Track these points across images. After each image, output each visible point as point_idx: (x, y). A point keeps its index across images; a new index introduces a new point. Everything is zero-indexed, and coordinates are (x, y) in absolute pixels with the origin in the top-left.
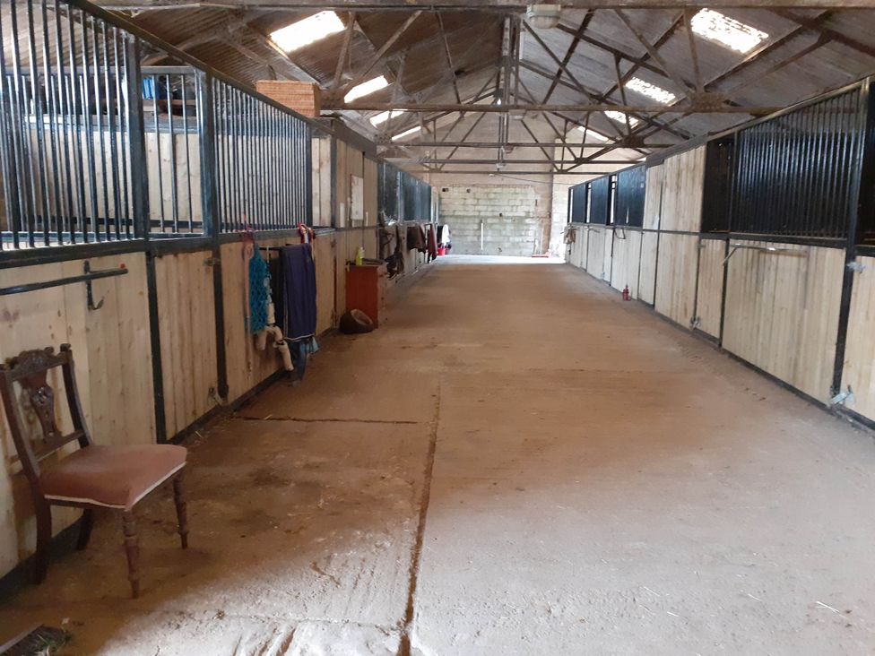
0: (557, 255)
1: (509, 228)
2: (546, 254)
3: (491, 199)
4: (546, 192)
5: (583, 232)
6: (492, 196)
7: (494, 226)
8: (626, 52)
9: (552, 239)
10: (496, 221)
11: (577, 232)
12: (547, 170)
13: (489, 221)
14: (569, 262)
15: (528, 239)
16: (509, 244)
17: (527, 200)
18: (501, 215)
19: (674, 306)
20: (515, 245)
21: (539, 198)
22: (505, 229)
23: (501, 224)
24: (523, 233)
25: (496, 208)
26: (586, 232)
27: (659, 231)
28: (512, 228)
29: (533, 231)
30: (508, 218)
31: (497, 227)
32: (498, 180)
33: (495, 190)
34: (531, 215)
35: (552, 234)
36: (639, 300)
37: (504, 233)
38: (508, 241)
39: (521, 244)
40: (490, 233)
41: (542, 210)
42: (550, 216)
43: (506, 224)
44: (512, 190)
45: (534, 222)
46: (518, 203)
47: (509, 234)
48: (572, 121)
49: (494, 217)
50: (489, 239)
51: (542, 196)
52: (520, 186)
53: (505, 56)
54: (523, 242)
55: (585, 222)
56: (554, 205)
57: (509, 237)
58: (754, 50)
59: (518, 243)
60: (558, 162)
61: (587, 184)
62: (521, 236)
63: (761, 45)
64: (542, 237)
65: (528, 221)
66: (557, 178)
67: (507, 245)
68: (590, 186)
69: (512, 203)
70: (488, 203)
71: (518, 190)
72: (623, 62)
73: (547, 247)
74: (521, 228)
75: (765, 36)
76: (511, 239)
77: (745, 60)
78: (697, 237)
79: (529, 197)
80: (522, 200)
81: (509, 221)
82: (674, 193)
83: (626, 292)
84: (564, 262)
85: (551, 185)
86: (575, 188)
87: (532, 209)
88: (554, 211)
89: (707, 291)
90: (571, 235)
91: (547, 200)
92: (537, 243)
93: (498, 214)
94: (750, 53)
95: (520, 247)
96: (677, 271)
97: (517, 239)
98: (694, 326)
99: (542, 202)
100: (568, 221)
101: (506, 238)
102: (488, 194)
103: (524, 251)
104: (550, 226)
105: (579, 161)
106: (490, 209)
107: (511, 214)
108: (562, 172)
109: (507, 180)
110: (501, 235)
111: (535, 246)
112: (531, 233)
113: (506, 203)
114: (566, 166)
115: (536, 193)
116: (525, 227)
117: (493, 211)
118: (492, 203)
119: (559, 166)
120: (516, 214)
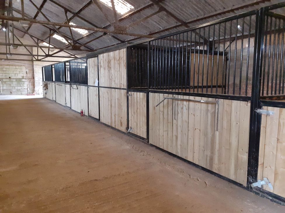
0: (39, 94)
1: (14, 83)
2: (34, 94)
3: (4, 71)
4: (31, 68)
5: (52, 85)
6: (4, 69)
7: (7, 83)
8: (69, 9)
9: (35, 88)
10: (8, 80)
11: (48, 85)
12: (30, 59)
13: (4, 80)
14: (46, 97)
15: (24, 88)
16: (15, 90)
17: (22, 71)
18: (10, 78)
19: (113, 121)
20: (18, 90)
21: (27, 71)
22: (12, 84)
23: (10, 81)
24: (22, 85)
25: (7, 75)
26: (54, 86)
27: (99, 87)
28: (16, 83)
29: (26, 84)
30: (13, 79)
31: (9, 83)
32: (7, 62)
33: (6, 67)
34: (25, 77)
35: (35, 86)
36: (90, 116)
37: (12, 85)
38: (15, 88)
39: (21, 90)
40: (5, 85)
41: (30, 75)
42: (34, 78)
43: (13, 81)
44: (14, 67)
45: (26, 80)
46: (18, 72)
47: (15, 86)
48: (40, 40)
49: (6, 78)
50: (5, 88)
51: (29, 70)
52: (18, 66)
53: (6, 6)
54: (22, 89)
55: (53, 81)
56: (35, 74)
57: (15, 87)
58: (126, 14)
59: (20, 89)
60: (36, 55)
61: (52, 65)
62: (21, 86)
63: (130, 11)
64: (31, 87)
65: (23, 80)
66: (35, 63)
67: (14, 90)
68: (53, 66)
69: (15, 72)
70: (3, 72)
71: (17, 67)
72: (68, 13)
73: (33, 91)
74: (20, 83)
75: (133, 7)
76: (16, 88)
77: (123, 17)
78: (125, 91)
79: (23, 70)
80: (19, 72)
81: (14, 80)
82: (107, 71)
83: (82, 112)
84: (43, 97)
85: (33, 66)
86: (45, 67)
87: (25, 75)
88: (35, 76)
89: (136, 116)
90: (46, 87)
91: (32, 72)
92: (29, 89)
93: (8, 77)
94: (124, 15)
95: (21, 91)
96: (113, 105)
97: (19, 88)
98: (128, 131)
99: (29, 72)
100: (43, 80)
101: (14, 88)
102: (2, 68)
103: (23, 93)
104: (34, 82)
105: (48, 56)
106: (4, 75)
107: (15, 77)
108: (38, 60)
109: (11, 63)
110: (11, 86)
111: (28, 90)
112: (25, 85)
113: (12, 73)
114: (40, 58)
115: (26, 68)
116: (23, 83)
117: (5, 76)
118: (5, 72)
119: (36, 57)
120: (17, 77)
